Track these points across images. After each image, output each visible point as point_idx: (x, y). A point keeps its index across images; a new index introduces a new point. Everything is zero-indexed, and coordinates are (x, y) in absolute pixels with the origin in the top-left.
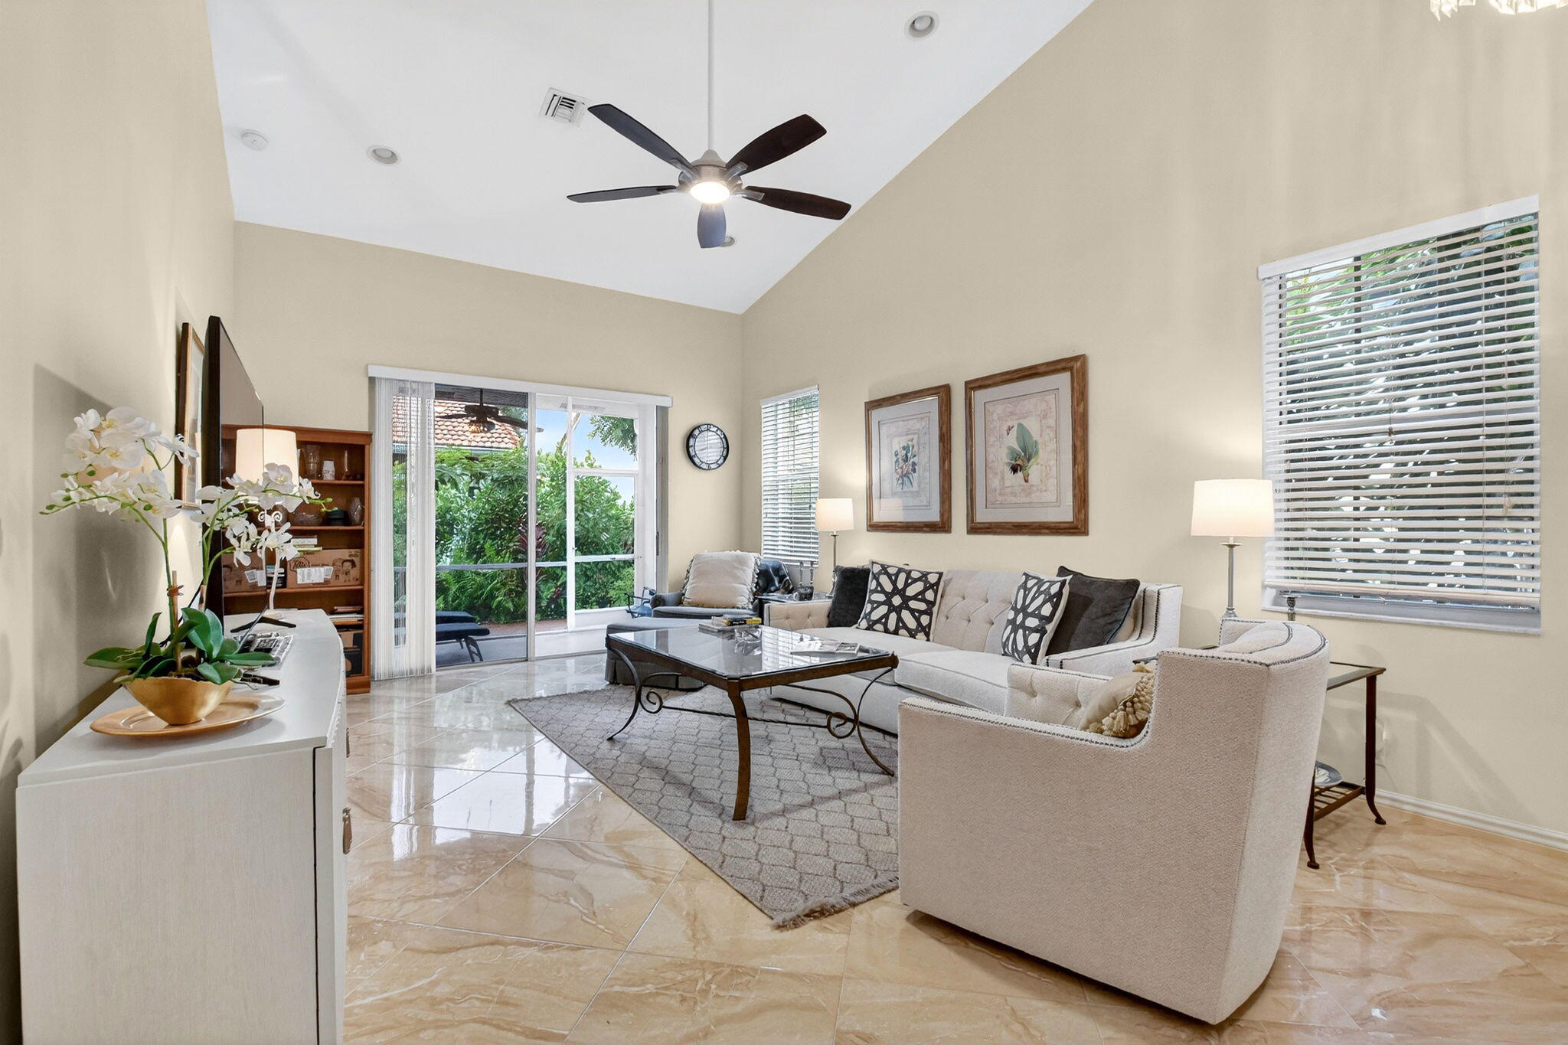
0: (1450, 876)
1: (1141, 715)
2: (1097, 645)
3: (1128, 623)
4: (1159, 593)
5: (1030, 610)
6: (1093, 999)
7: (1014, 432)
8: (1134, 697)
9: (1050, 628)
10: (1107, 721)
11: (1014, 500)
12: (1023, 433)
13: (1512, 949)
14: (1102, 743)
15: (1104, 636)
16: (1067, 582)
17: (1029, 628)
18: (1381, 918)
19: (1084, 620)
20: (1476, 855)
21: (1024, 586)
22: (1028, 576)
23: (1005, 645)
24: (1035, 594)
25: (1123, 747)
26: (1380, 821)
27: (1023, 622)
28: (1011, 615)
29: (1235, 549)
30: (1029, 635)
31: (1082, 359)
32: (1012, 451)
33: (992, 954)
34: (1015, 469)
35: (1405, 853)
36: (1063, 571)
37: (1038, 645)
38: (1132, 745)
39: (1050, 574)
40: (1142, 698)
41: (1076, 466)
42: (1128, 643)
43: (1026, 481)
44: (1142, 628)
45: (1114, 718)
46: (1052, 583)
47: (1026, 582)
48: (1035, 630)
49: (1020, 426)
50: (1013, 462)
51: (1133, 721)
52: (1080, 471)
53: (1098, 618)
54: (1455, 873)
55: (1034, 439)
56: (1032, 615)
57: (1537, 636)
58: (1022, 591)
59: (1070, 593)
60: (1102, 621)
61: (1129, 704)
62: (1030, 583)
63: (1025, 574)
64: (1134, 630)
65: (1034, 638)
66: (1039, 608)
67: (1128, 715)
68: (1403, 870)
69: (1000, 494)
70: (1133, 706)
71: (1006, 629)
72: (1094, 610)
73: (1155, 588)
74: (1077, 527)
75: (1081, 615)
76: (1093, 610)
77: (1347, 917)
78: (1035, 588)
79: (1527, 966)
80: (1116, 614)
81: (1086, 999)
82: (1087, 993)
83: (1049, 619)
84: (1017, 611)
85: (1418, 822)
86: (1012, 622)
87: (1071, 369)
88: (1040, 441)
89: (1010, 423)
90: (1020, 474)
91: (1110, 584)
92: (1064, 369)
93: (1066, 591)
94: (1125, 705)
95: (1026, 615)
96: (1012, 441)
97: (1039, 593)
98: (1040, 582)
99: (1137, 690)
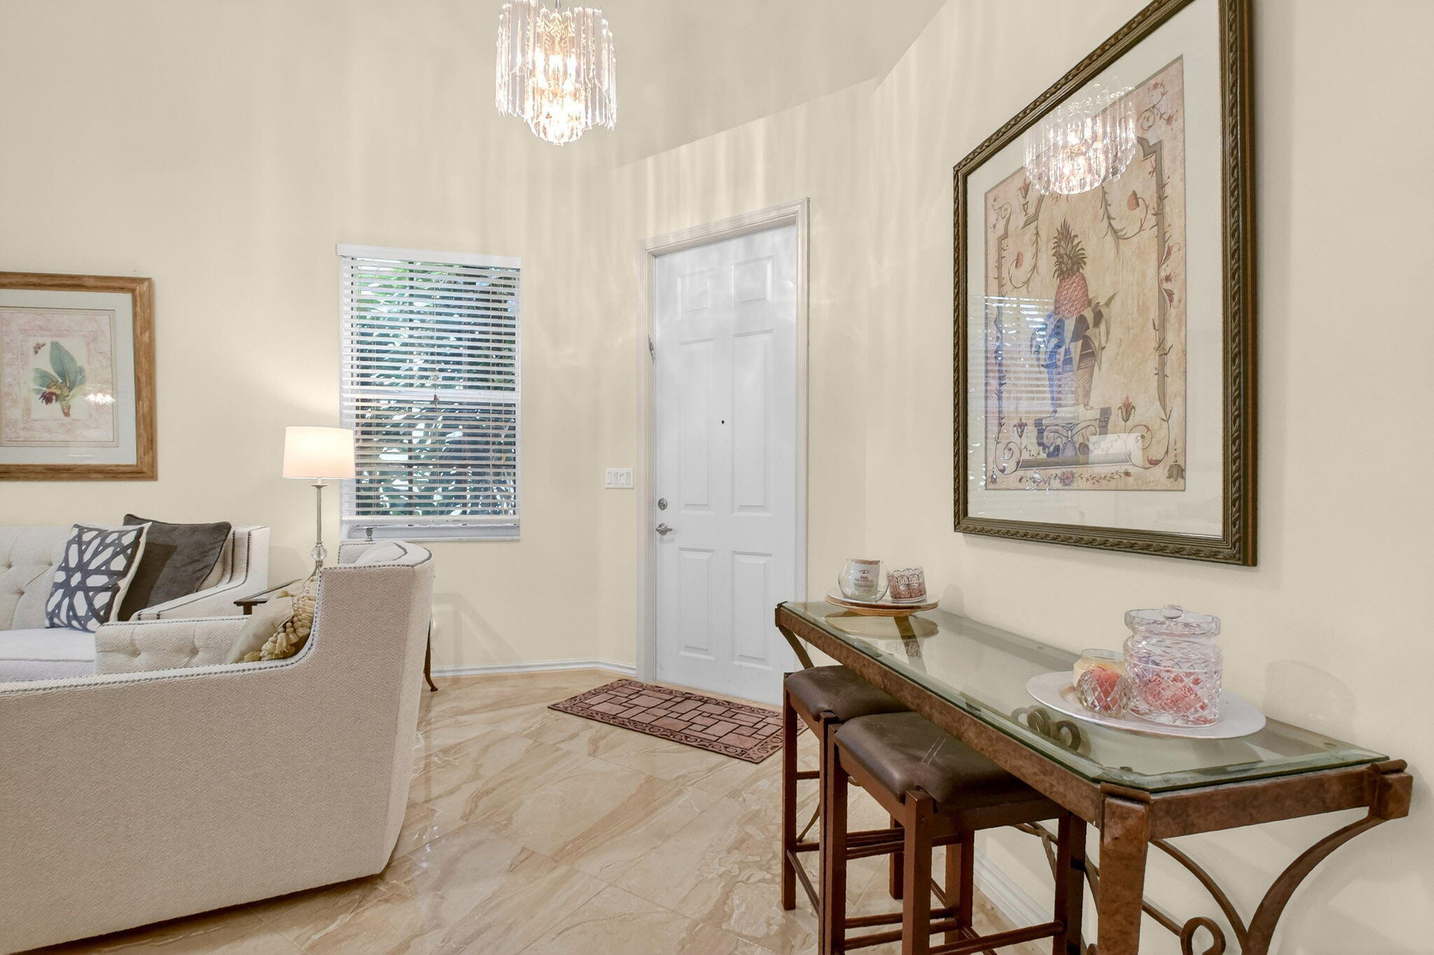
0: (485, 708)
1: (302, 632)
2: (187, 594)
3: (218, 569)
4: (249, 535)
5: (93, 566)
6: (266, 917)
7: (45, 352)
8: (293, 617)
9: (124, 584)
10: (267, 646)
11: (46, 436)
12: (59, 356)
13: (526, 736)
14: (266, 668)
15: (192, 584)
16: (145, 531)
17: (92, 589)
18: (455, 749)
19: (166, 571)
20: (493, 690)
21: (78, 540)
22: (82, 530)
23: (52, 616)
24: (98, 547)
25: (287, 665)
26: (434, 689)
27: (83, 581)
28: (61, 577)
29: (322, 489)
30: (94, 596)
31: (146, 284)
32: (44, 377)
33: (138, 943)
34: (48, 398)
35: (455, 704)
36: (130, 519)
37: (109, 606)
38: (297, 662)
39: (114, 523)
40: (300, 617)
41: (141, 402)
42: (222, 587)
43: (67, 414)
44: (232, 571)
45: (275, 642)
46: (122, 534)
47: (79, 536)
48: (104, 589)
49: (55, 346)
50: (45, 389)
51: (293, 639)
52: (146, 408)
53: (184, 566)
54: (486, 706)
55: (79, 365)
56: (98, 571)
57: (518, 541)
58: (74, 548)
59: (147, 544)
60: (190, 569)
61: (289, 624)
62: (87, 537)
63: (76, 526)
64: (223, 575)
65: (101, 600)
66: (108, 562)
67: (288, 635)
68: (456, 715)
69: (25, 428)
70: (293, 626)
71: (52, 595)
72: (180, 558)
73: (246, 530)
74: (143, 471)
75: (163, 565)
76: (176, 559)
77: (436, 758)
78: (98, 541)
79: (535, 742)
80: (206, 558)
81: (261, 920)
82: (259, 916)
83: (123, 574)
84: (69, 572)
85: (456, 681)
86: (65, 584)
87: (133, 291)
88: (86, 367)
89: (41, 341)
90: (56, 406)
91: (194, 529)
92: (122, 289)
93: (143, 540)
94: (285, 626)
95: (87, 573)
96: (44, 362)
97: (104, 546)
98: (103, 534)
99: (295, 611)
